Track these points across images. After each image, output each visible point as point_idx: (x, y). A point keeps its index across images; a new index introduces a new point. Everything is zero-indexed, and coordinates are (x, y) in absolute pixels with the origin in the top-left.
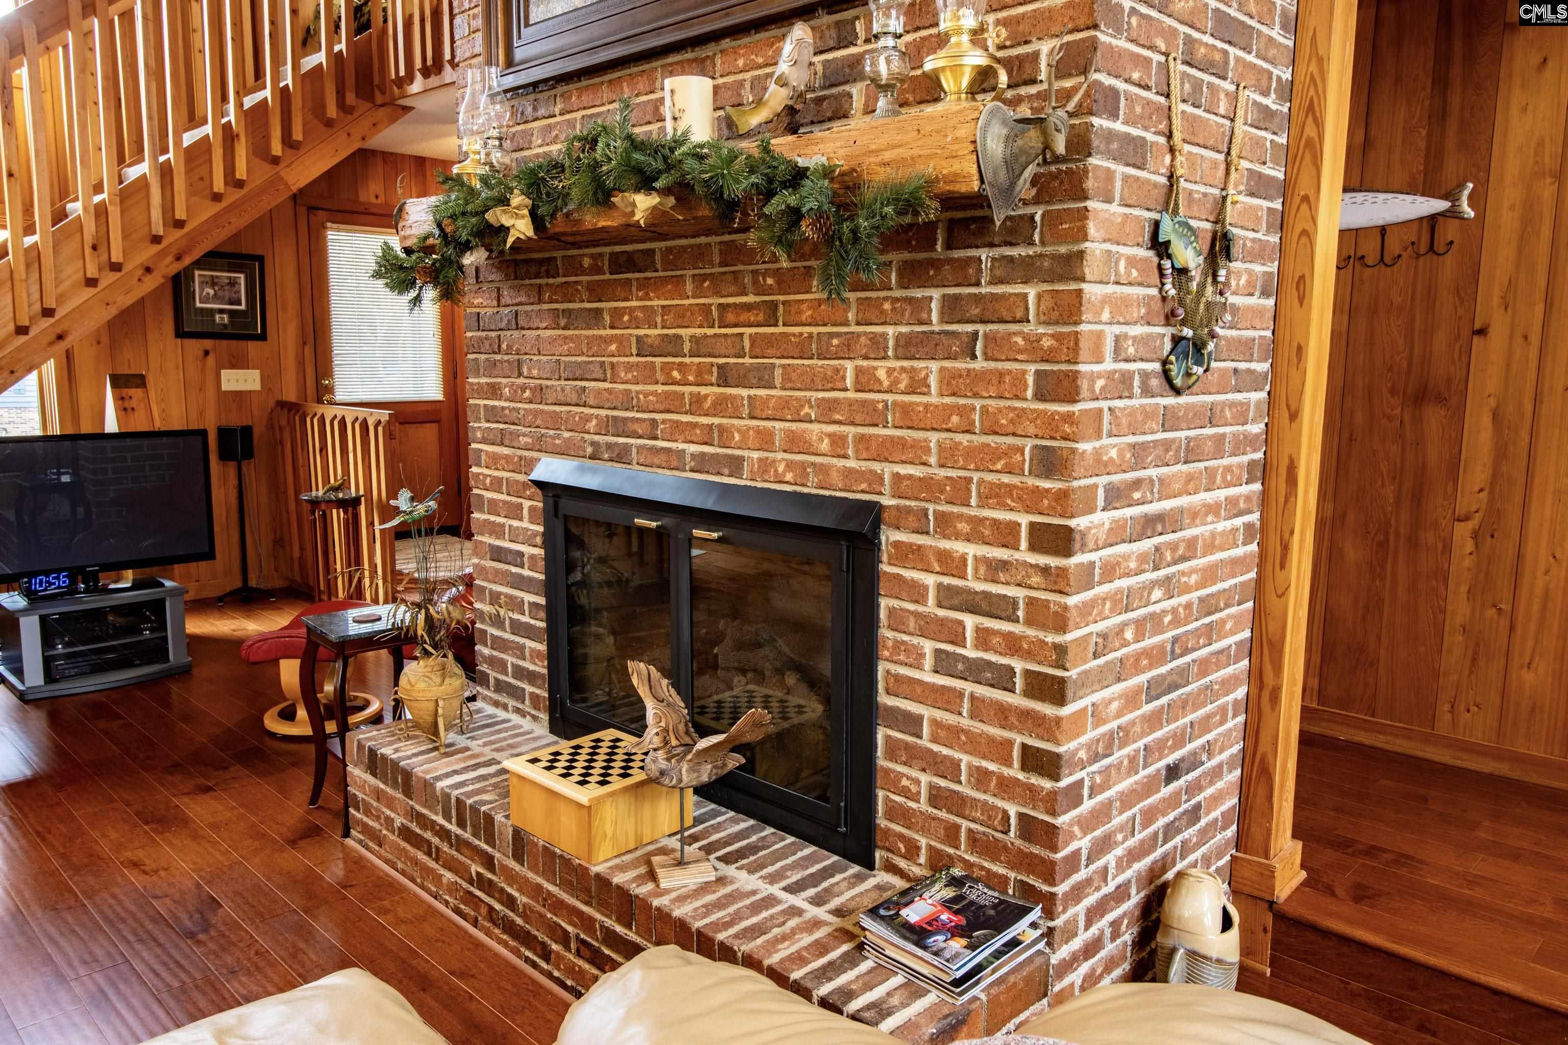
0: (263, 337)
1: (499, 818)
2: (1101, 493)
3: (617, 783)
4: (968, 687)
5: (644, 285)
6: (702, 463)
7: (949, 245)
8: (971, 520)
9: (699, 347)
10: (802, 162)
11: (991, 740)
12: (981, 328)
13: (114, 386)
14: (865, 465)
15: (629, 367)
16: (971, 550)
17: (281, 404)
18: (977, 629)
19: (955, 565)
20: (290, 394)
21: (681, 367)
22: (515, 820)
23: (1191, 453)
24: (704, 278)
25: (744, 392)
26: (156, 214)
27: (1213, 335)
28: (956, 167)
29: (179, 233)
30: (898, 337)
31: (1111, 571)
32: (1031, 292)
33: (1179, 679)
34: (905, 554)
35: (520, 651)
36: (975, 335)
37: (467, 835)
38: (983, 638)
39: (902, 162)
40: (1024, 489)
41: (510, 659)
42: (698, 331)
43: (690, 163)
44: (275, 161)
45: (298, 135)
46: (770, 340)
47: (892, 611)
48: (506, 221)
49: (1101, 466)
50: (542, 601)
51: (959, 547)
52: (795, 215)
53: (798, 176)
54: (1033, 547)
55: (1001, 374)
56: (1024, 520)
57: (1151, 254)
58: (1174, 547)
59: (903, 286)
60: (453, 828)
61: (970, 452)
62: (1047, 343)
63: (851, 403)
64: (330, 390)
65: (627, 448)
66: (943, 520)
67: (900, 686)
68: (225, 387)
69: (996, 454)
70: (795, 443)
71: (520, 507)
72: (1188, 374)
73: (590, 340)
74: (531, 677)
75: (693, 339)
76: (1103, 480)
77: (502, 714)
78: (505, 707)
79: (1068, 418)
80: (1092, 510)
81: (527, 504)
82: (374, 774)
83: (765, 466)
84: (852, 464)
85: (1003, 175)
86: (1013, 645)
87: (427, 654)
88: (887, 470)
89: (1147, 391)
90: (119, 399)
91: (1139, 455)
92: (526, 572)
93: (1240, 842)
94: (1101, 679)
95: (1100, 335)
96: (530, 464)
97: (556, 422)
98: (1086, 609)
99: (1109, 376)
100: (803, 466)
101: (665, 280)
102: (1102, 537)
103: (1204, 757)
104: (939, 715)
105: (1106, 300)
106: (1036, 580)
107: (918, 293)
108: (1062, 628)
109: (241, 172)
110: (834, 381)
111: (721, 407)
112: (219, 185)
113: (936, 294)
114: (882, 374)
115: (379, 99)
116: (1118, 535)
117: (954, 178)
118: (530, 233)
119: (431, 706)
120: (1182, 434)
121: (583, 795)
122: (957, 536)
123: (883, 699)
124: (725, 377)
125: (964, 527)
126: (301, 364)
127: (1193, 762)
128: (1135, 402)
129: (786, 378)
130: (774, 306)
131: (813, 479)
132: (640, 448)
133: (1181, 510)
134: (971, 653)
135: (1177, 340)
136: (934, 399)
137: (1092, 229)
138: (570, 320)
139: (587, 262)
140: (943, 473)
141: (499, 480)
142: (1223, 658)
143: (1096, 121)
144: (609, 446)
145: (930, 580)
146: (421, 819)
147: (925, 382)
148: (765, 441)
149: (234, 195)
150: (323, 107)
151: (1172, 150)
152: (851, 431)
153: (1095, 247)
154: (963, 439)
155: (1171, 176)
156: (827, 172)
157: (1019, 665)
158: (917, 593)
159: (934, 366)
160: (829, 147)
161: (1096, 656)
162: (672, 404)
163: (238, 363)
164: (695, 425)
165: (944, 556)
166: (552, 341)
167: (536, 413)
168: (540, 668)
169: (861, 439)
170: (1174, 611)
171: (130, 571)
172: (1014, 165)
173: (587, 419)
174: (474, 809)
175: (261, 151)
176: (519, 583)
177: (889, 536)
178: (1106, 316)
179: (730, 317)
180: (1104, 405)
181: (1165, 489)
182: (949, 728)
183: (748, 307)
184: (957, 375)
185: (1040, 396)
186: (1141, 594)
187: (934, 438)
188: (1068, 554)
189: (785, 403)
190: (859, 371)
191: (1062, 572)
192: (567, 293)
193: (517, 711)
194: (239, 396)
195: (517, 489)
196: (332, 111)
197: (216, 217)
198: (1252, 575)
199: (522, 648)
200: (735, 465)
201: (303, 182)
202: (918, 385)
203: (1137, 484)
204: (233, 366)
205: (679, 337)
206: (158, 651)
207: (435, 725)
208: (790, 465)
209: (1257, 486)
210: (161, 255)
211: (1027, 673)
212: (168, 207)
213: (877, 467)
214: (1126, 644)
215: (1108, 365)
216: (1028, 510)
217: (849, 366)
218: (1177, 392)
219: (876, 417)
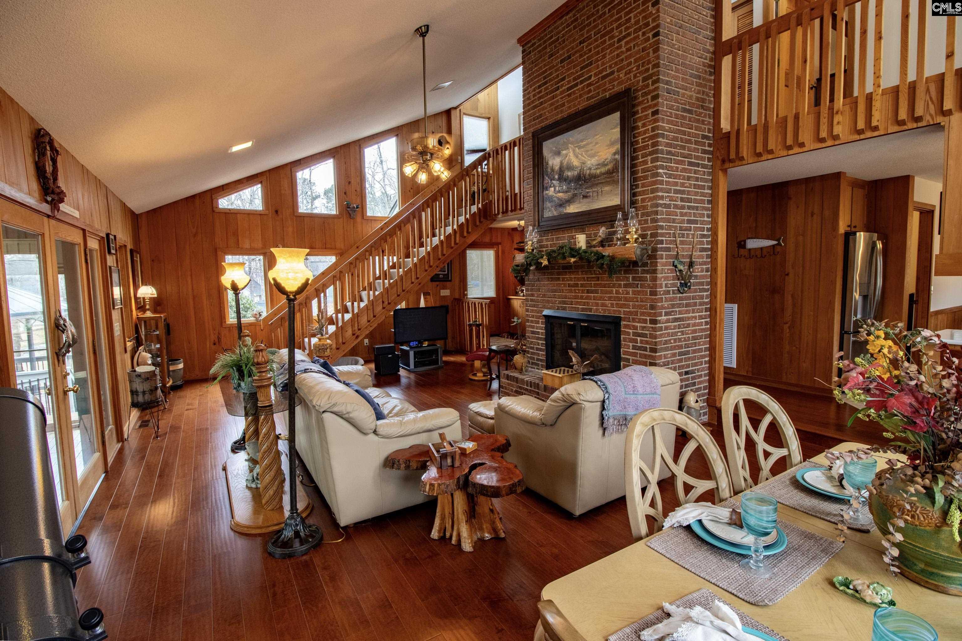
0: (451, 281)
1: (540, 384)
2: (663, 313)
3: (566, 374)
4: (639, 352)
5: (570, 272)
6: (583, 310)
7: (633, 267)
8: (638, 319)
9: (582, 285)
10: (604, 254)
11: (643, 361)
12: (639, 282)
13: (424, 295)
14: (617, 309)
15: (566, 290)
16: (639, 325)
17: (455, 299)
18: (640, 340)
19: (635, 328)
20: (457, 296)
21: (578, 290)
22: (544, 383)
23: (687, 305)
24: (583, 271)
25: (592, 295)
26: (440, 253)
27: (690, 282)
28: (632, 256)
29: (444, 257)
30: (624, 284)
31: (667, 328)
32: (648, 276)
33: (687, 353)
34: (626, 326)
35: (538, 355)
36: (638, 284)
37: (533, 389)
38: (642, 342)
39: (622, 255)
40: (648, 312)
41: (536, 357)
42: (582, 282)
43: (583, 254)
44: (465, 237)
45: (470, 230)
46: (597, 284)
47: (624, 338)
48: (542, 261)
49: (663, 307)
50: (544, 342)
51: (636, 324)
52: (603, 264)
53: (603, 256)
54: (650, 323)
55: (643, 291)
56: (648, 318)
57: (673, 267)
58: (683, 325)
59: (624, 274)
60: (529, 388)
61: (638, 306)
62: (651, 285)
63: (615, 297)
64: (467, 295)
65: (566, 307)
66: (633, 319)
67: (626, 353)
68: (441, 295)
69: (643, 306)
70: (603, 305)
71: (539, 321)
72: (684, 290)
73: (557, 284)
74: (541, 360)
75: (581, 284)
76: (664, 311)
77: (533, 370)
78: (534, 368)
79: (655, 299)
80: (662, 316)
81: (540, 320)
82: (508, 380)
83: (597, 310)
84: (615, 309)
85: (640, 257)
86: (647, 342)
87: (520, 353)
88: (622, 310)
89: (674, 293)
90: (425, 298)
91: (673, 306)
92: (540, 336)
93: (709, 394)
94: (666, 349)
95: (662, 284)
96: (542, 311)
97: (548, 302)
98: (661, 335)
99: (664, 291)
100: (605, 309)
101: (575, 272)
102: (664, 321)
103: (696, 372)
104: (633, 358)
105: (662, 277)
106: (651, 329)
107: (628, 276)
108: (656, 339)
109: (457, 241)
110: (611, 292)
111: (587, 298)
112: (453, 245)
113: (631, 276)
114: (621, 291)
115: (489, 218)
116: (668, 321)
117: (631, 258)
118: (547, 263)
119: (521, 364)
120: (685, 302)
121: (560, 376)
122: (636, 322)
123: (623, 356)
124: (588, 292)
125: (637, 320)
126: (460, 288)
127: (693, 372)
128: (671, 296)
129: (601, 292)
130: (599, 278)
131: (607, 312)
132: (569, 307)
133: (685, 317)
134: (639, 345)
135: (681, 283)
136: (631, 296)
137: (658, 265)
138: (552, 279)
139: (556, 267)
140: (633, 310)
141: (534, 315)
142: (700, 350)
143: (658, 246)
144: (561, 307)
145: (631, 331)
146: (520, 388)
147: (629, 292)
148: (597, 305)
149: (456, 246)
150: (476, 222)
151: (677, 248)
152: (615, 302)
153: (659, 268)
154: (637, 303)
155: (677, 252)
156: (609, 256)
157: (648, 346)
158: (628, 334)
159: (631, 289)
160: (609, 251)
161: (664, 345)
162: (576, 297)
163: (444, 288)
164: (581, 302)
165: (634, 326)
166: (547, 284)
167: (543, 300)
168: (544, 358)
169: (617, 304)
170: (684, 338)
171: (427, 342)
172: (642, 255)
173: (556, 301)
174: (534, 383)
175: (462, 236)
176: (538, 339)
177: (623, 323)
178: (663, 280)
179: (589, 280)
180: (663, 296)
181: (680, 313)
182: (635, 360)
183: (593, 278)
184: (635, 291)
185: (650, 295)
186: (675, 334)
187: (631, 303)
188: (656, 324)
189: (601, 297)
190: (616, 291)
191: (655, 328)
192: (552, 274)
193: (537, 369)
194: (444, 297)
195: (539, 317)
196: (478, 223)
197: (452, 252)
198: (709, 333)
199: (539, 354)
200: (590, 310)
201: (470, 242)
202: (628, 293)
203: (673, 311)
204: (443, 289)
205: (578, 284)
206: (436, 362)
207: (522, 369)
208: (602, 309)
209: (709, 313)
210: (440, 262)
211: (650, 348)
212: (442, 251)
213: (620, 309)
214: (672, 343)
215: (664, 289)
216: (649, 316)
217: (614, 289)
218: (682, 293)
219: (619, 299)
